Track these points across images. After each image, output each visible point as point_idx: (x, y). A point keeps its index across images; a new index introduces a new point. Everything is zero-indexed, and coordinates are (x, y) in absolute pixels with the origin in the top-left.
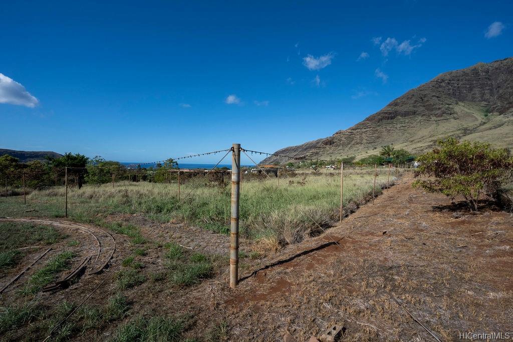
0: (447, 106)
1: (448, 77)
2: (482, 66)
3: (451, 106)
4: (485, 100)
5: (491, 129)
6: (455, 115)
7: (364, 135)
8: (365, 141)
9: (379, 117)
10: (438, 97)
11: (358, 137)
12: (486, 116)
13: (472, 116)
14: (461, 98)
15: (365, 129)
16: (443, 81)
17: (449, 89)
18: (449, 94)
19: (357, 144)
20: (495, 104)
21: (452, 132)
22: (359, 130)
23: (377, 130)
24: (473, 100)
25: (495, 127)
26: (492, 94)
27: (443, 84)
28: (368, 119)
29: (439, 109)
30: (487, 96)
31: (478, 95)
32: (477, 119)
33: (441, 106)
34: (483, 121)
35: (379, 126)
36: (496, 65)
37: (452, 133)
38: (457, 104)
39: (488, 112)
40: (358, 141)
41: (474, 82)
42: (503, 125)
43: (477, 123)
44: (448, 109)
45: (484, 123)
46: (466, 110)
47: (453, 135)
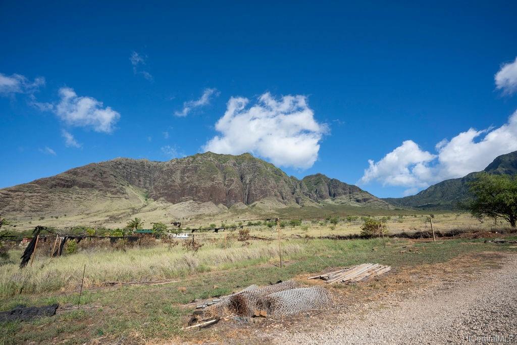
0: (121, 186)
1: (124, 162)
2: (147, 162)
3: (124, 187)
4: (145, 188)
5: (150, 211)
6: (126, 196)
7: (27, 201)
8: (27, 208)
9: (53, 182)
10: (115, 176)
11: (18, 201)
12: (146, 200)
13: (138, 199)
14: (131, 183)
15: (31, 193)
16: (120, 164)
17: (124, 172)
18: (123, 177)
19: (14, 210)
20: (152, 192)
21: (124, 209)
22: (20, 193)
23: (47, 197)
24: (139, 186)
25: (152, 210)
26: (150, 184)
27: (120, 167)
28: (37, 182)
29: (115, 187)
30: (148, 185)
31: (142, 183)
32: (141, 202)
33: (116, 185)
34: (145, 203)
35: (51, 192)
36: (155, 164)
37: (124, 211)
38: (128, 186)
39: (147, 197)
40: (17, 207)
41: (141, 172)
42: (156, 209)
43: (141, 205)
44: (121, 188)
45: (145, 206)
46: (134, 192)
47: (124, 213)
